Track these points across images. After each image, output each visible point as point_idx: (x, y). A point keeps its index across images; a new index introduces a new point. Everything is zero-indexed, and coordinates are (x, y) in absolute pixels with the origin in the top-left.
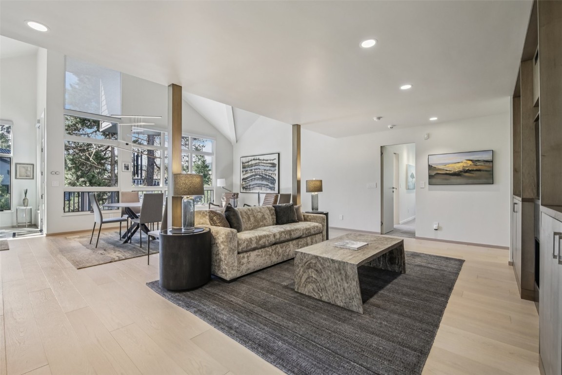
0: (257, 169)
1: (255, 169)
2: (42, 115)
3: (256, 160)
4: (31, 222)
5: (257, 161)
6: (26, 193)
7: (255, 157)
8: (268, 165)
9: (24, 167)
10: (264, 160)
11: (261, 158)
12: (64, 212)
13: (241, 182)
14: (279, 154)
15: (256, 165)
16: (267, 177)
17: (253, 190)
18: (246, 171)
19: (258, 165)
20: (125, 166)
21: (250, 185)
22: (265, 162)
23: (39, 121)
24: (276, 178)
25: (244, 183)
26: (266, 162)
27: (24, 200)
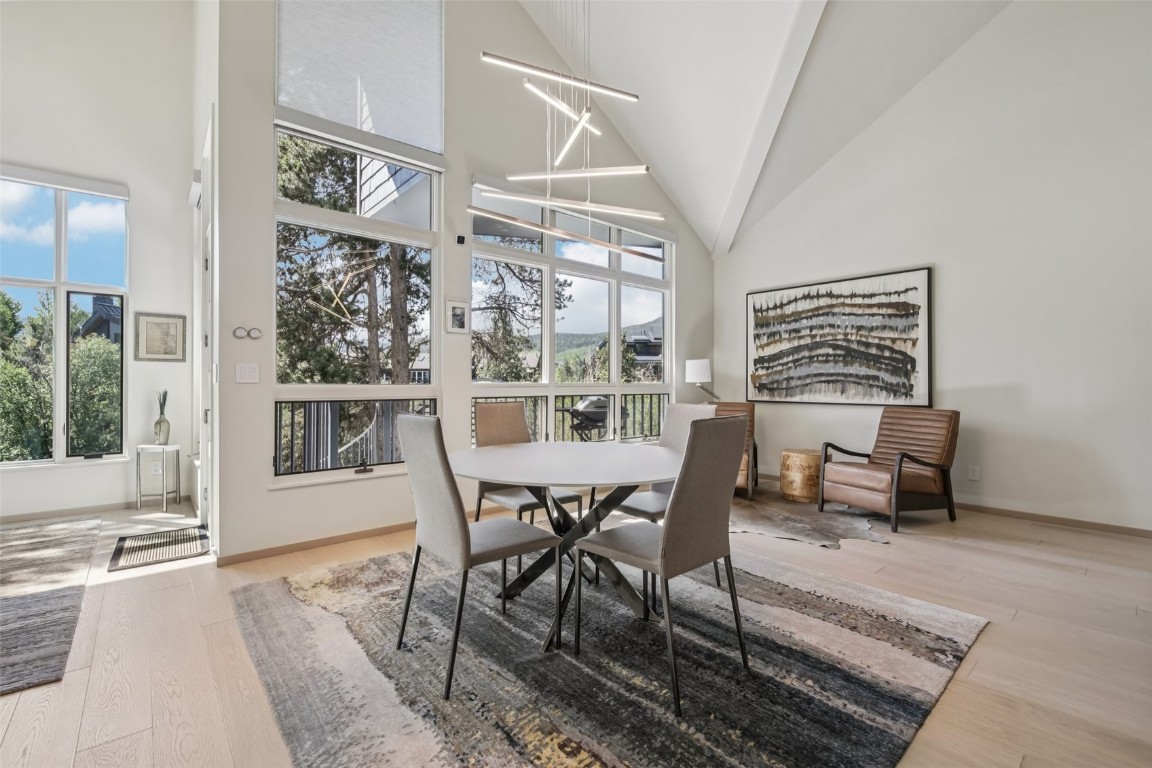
0: (822, 327)
1: (811, 328)
2: (206, 149)
3: (818, 296)
4: (177, 491)
5: (823, 302)
6: (162, 405)
7: (813, 290)
8: (875, 310)
9: (159, 325)
10: (853, 296)
11: (836, 289)
12: (276, 475)
13: (751, 368)
14: (930, 270)
15: (815, 312)
16: (873, 351)
17: (802, 393)
18: (773, 334)
19: (827, 314)
20: (454, 315)
21: (789, 379)
22: (859, 301)
23: (197, 177)
24: (920, 354)
25: (761, 372)
26: (867, 301)
27: (158, 423)
